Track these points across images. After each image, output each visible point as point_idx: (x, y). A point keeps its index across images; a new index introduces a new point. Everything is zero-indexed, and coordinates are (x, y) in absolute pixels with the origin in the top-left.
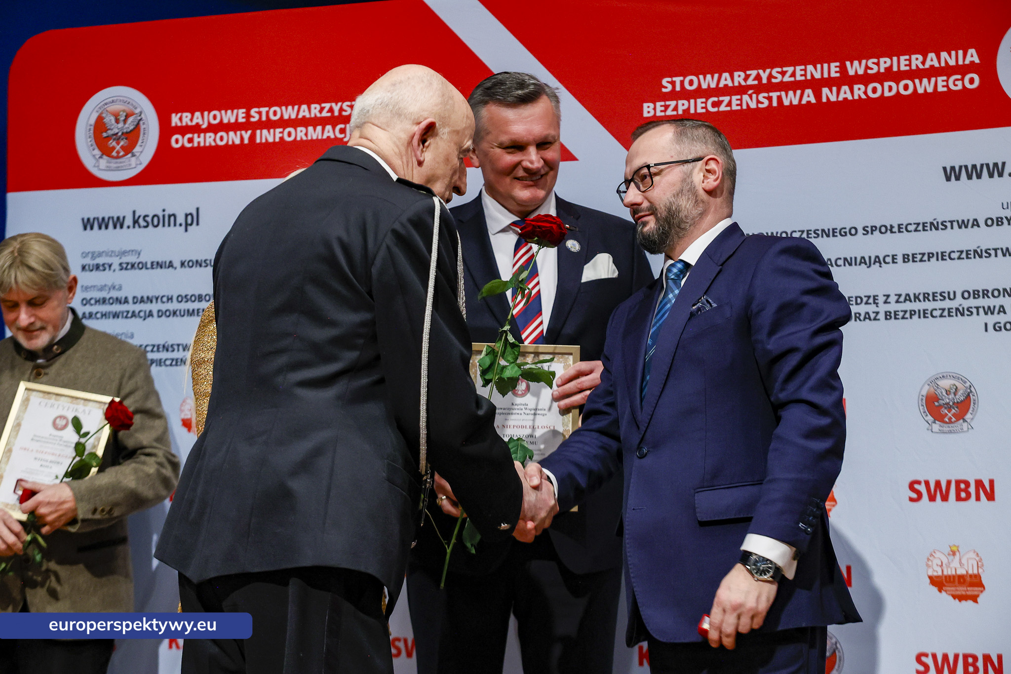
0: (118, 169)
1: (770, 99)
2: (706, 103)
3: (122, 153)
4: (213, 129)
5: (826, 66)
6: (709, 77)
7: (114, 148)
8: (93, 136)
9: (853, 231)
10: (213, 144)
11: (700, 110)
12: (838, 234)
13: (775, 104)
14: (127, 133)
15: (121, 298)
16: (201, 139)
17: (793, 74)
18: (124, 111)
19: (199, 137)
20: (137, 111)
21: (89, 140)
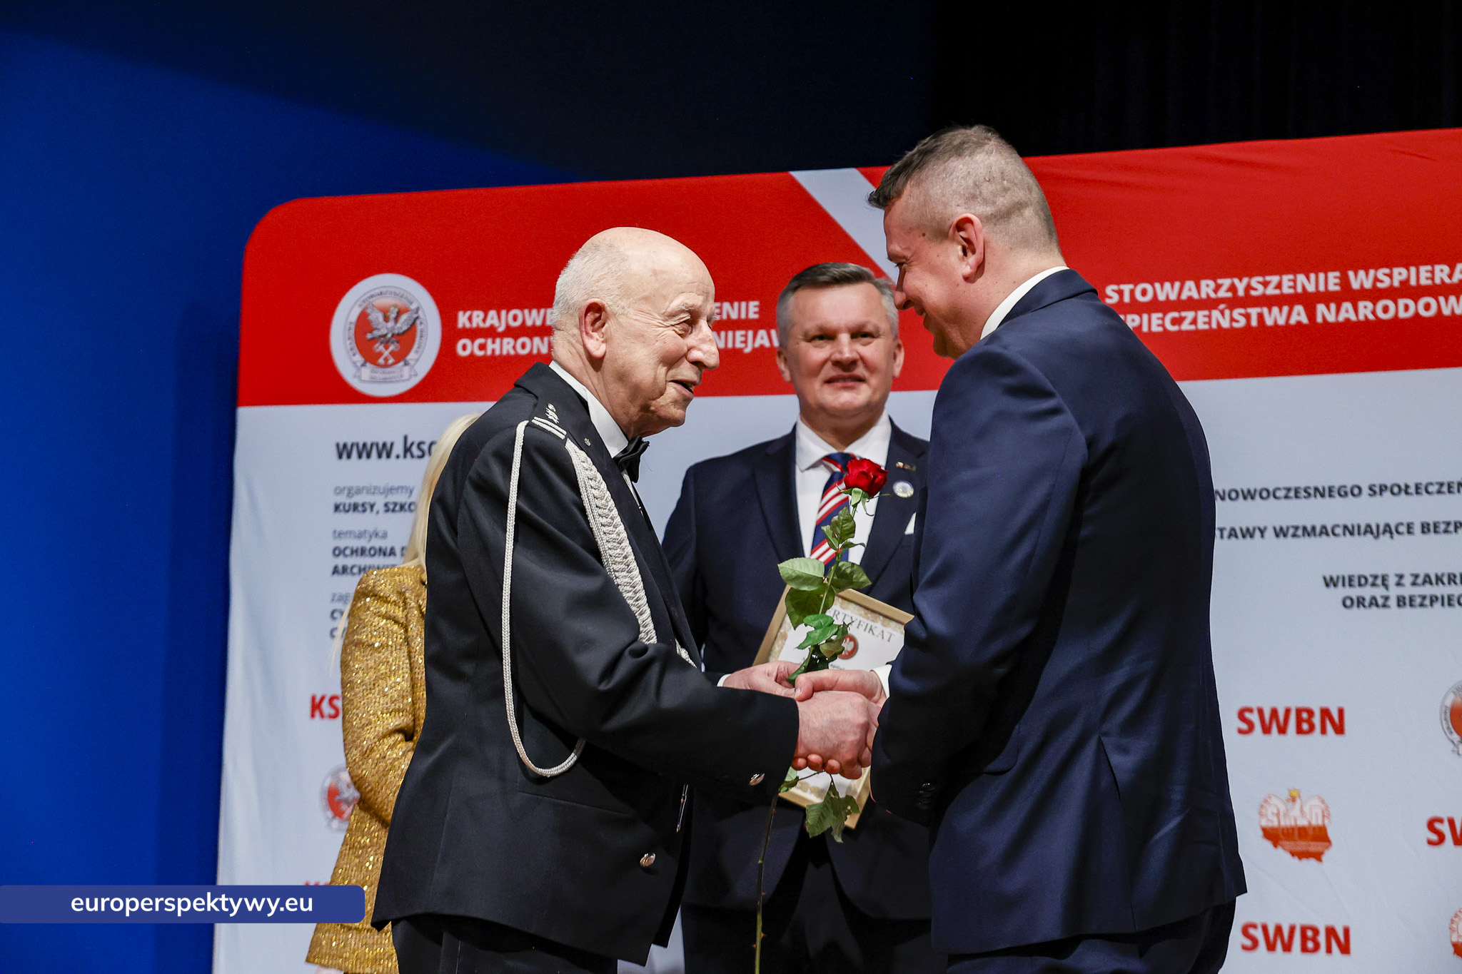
0: (385, 381)
1: (1248, 316)
2: (1163, 319)
3: (391, 361)
4: (512, 333)
5: (1322, 276)
6: (1167, 285)
7: (380, 354)
8: (353, 337)
9: (1356, 491)
10: (512, 352)
11: (1155, 329)
12: (1337, 495)
13: (1254, 323)
14: (398, 334)
15: (386, 549)
16: (497, 346)
17: (1279, 286)
18: (395, 306)
19: (494, 342)
20: (413, 307)
21: (348, 342)
